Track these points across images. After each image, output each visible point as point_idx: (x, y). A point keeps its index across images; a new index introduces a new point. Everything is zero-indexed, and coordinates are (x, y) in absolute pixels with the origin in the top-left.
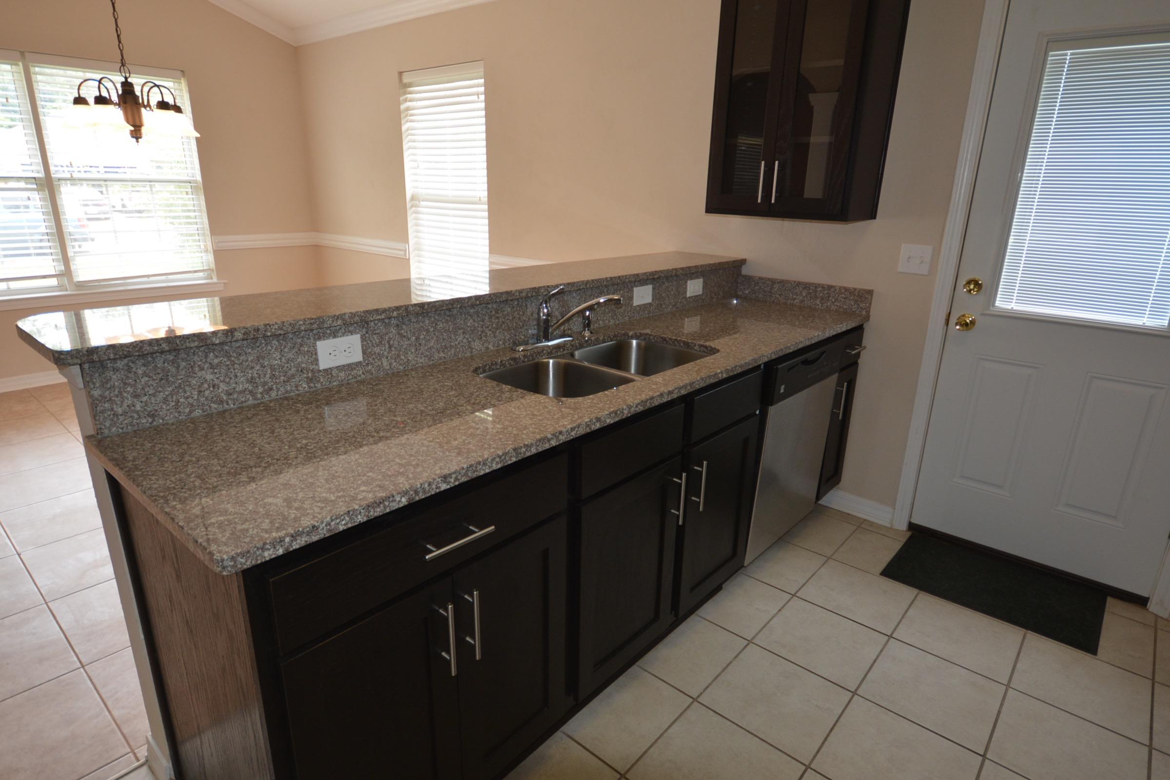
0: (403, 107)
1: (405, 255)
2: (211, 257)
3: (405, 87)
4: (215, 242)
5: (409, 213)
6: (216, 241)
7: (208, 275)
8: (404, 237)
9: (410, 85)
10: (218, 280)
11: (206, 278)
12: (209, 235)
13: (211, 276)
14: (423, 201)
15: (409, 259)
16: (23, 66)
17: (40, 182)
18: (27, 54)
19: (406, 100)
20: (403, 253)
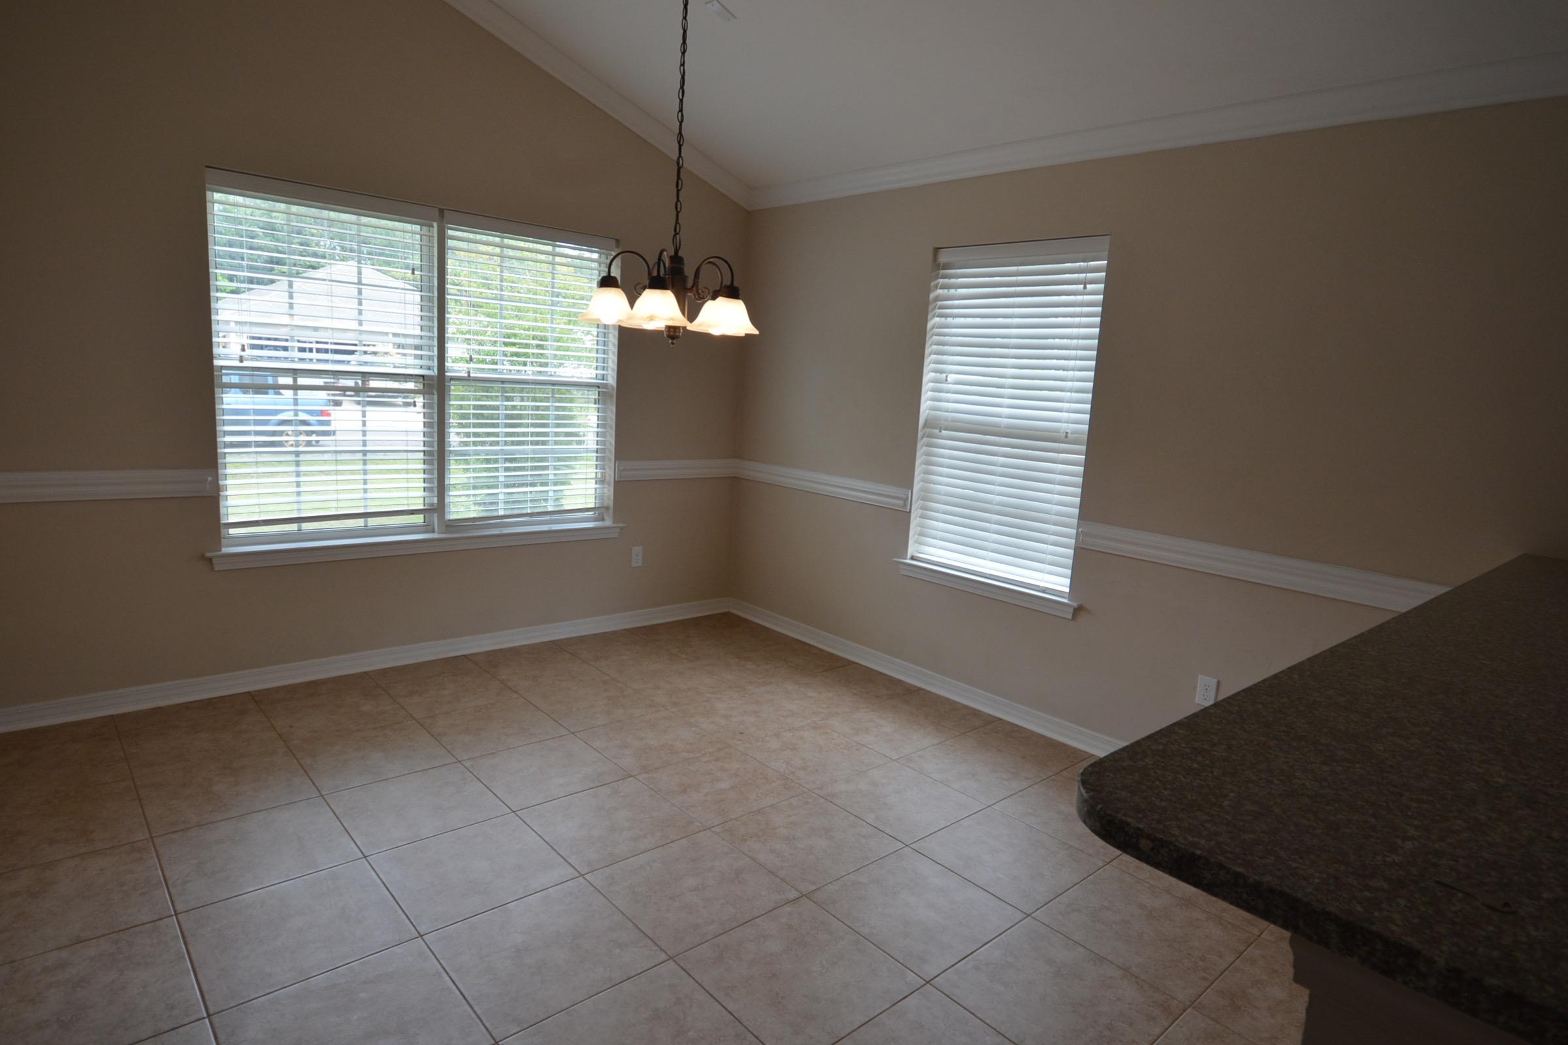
0: (932, 296)
1: (905, 505)
2: (609, 491)
3: (937, 267)
4: (618, 469)
5: (919, 444)
6: (621, 468)
7: (599, 514)
8: (907, 480)
9: (947, 266)
10: (614, 523)
11: (596, 520)
12: (613, 459)
13: (603, 516)
14: (945, 429)
15: (910, 512)
16: (438, 227)
17: (428, 382)
18: (446, 213)
19: (936, 287)
20: (901, 502)
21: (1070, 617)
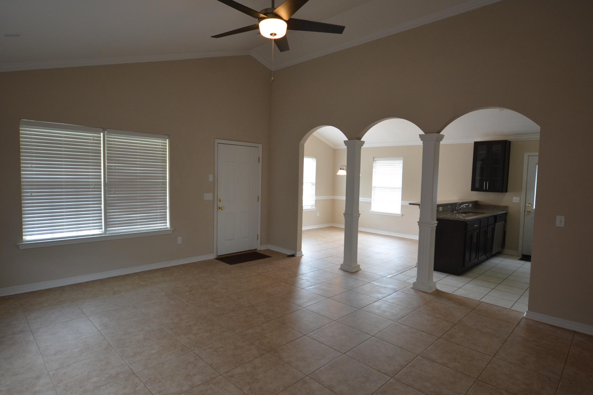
1: (370, 201)
3: (374, 161)
8: (370, 197)
10: (315, 208)
14: (377, 188)
21: (401, 216)
